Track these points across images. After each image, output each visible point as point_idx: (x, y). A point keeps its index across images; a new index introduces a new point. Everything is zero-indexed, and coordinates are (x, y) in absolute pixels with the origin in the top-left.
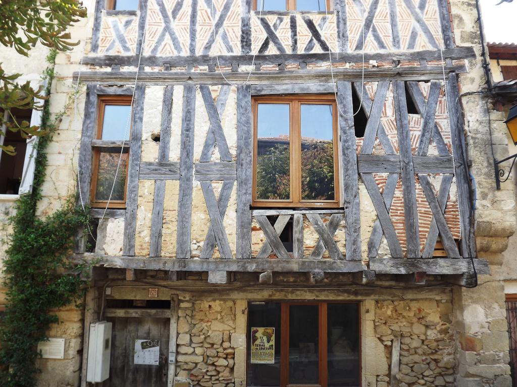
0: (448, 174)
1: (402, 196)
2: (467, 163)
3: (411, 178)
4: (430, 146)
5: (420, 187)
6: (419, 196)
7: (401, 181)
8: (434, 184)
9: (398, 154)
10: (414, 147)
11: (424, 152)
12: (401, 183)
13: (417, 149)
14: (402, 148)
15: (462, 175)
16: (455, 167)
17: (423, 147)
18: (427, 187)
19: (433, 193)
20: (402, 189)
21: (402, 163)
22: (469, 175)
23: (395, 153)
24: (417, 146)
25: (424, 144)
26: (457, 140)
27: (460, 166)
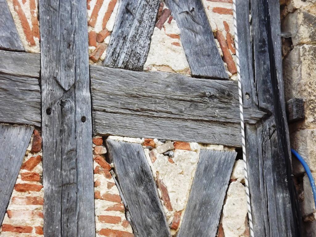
0: (221, 147)
1: (39, 222)
2: (288, 113)
3: (81, 151)
4: (158, 33)
5: (115, 191)
6: (108, 226)
7: (40, 159)
8: (168, 183)
9: (35, 49)
10: (98, 29)
11: (133, 54)
12: (39, 168)
13: (107, 40)
14: (51, 25)
15: (269, 154)
16: (246, 123)
17: (132, 32)
18: (141, 190)
19: (161, 218)
20: (40, 194)
21: (46, 88)
22: (295, 157)
23: (24, 43)
24: (110, 26)
25: (136, 23)
26: (256, 21)
27: (260, 121)
